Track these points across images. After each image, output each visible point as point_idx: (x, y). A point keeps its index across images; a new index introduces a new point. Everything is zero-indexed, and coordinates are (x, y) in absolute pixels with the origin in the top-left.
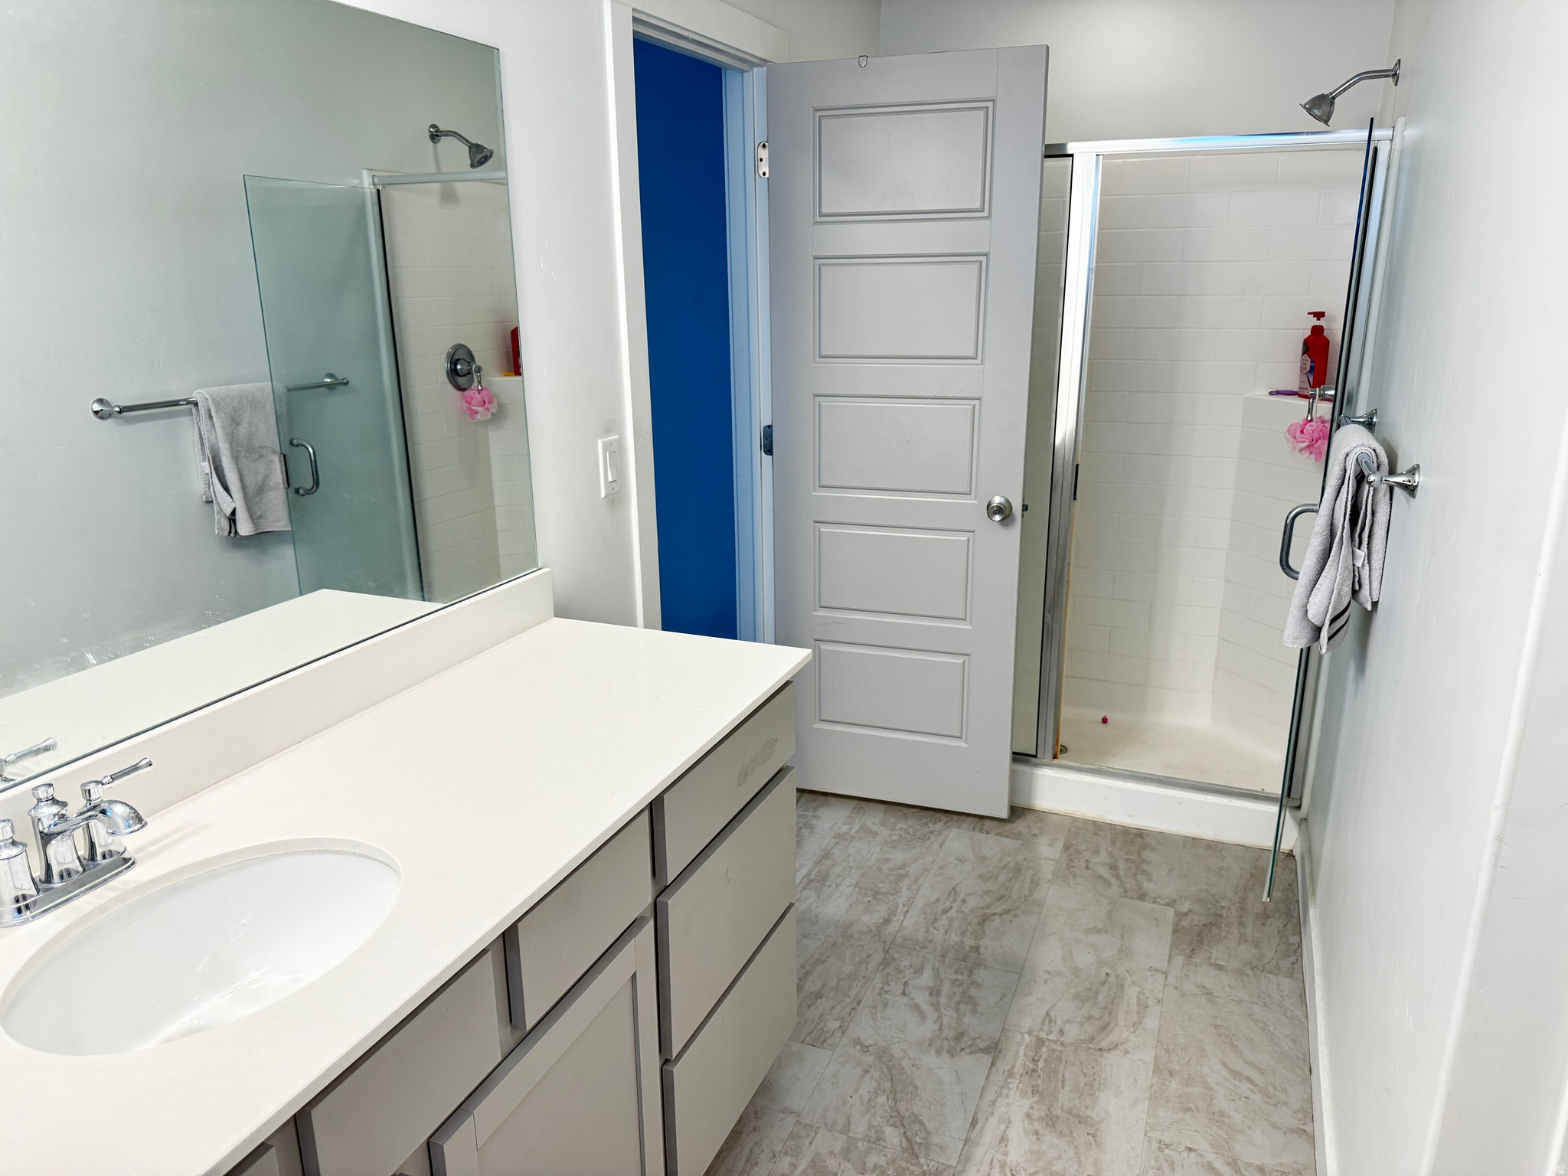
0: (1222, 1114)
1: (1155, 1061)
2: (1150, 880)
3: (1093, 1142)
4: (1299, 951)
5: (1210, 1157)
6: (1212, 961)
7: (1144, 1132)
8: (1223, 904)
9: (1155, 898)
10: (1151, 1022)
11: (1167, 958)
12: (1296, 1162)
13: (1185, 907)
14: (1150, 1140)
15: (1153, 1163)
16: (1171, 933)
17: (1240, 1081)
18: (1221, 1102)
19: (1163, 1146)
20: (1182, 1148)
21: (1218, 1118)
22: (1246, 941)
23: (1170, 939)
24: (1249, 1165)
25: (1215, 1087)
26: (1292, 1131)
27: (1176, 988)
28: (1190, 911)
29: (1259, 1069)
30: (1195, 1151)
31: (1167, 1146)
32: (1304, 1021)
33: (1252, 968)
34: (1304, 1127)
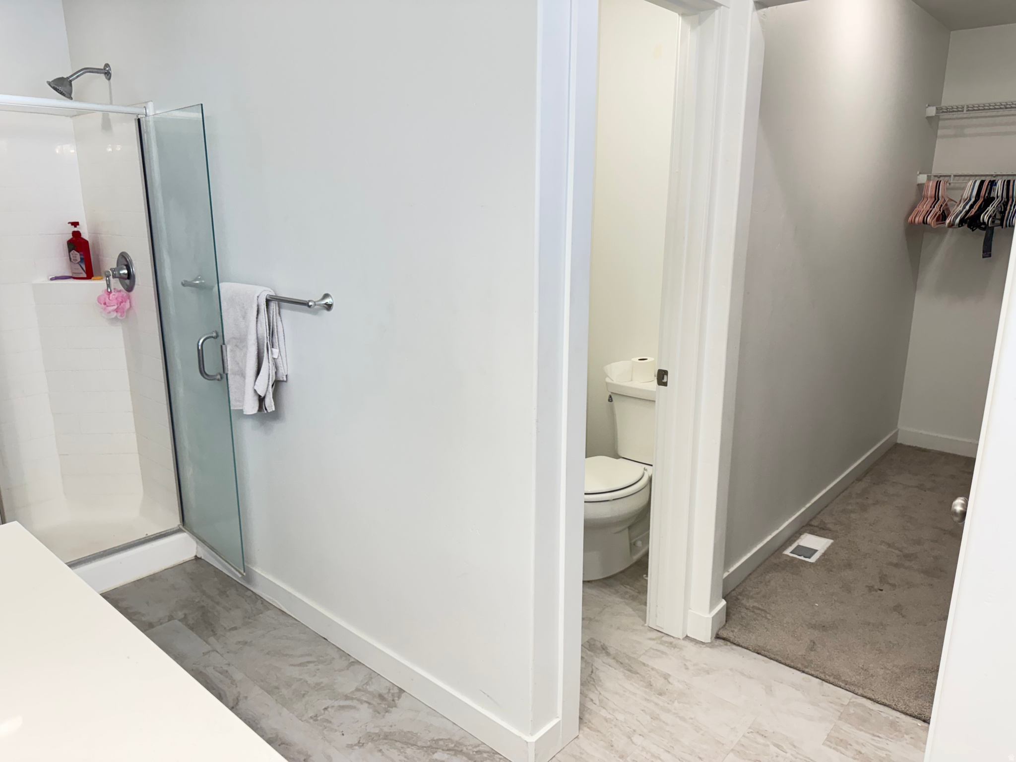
0: (318, 684)
1: (263, 689)
2: (143, 615)
3: (286, 746)
4: (257, 597)
5: (336, 704)
6: (228, 628)
7: (300, 721)
8: (197, 601)
9: (159, 621)
10: (238, 676)
11: (205, 643)
12: (365, 676)
13: (180, 614)
14: (308, 722)
15: (321, 728)
16: (191, 631)
17: (307, 666)
18: (312, 680)
19: (315, 718)
20: (323, 711)
21: (318, 687)
22: (230, 609)
23: (195, 635)
24: (352, 692)
25: (301, 677)
26: (348, 668)
27: (228, 652)
28: (185, 615)
29: (307, 655)
30: (328, 707)
31: (316, 716)
32: (297, 622)
33: (249, 618)
34: (350, 661)
